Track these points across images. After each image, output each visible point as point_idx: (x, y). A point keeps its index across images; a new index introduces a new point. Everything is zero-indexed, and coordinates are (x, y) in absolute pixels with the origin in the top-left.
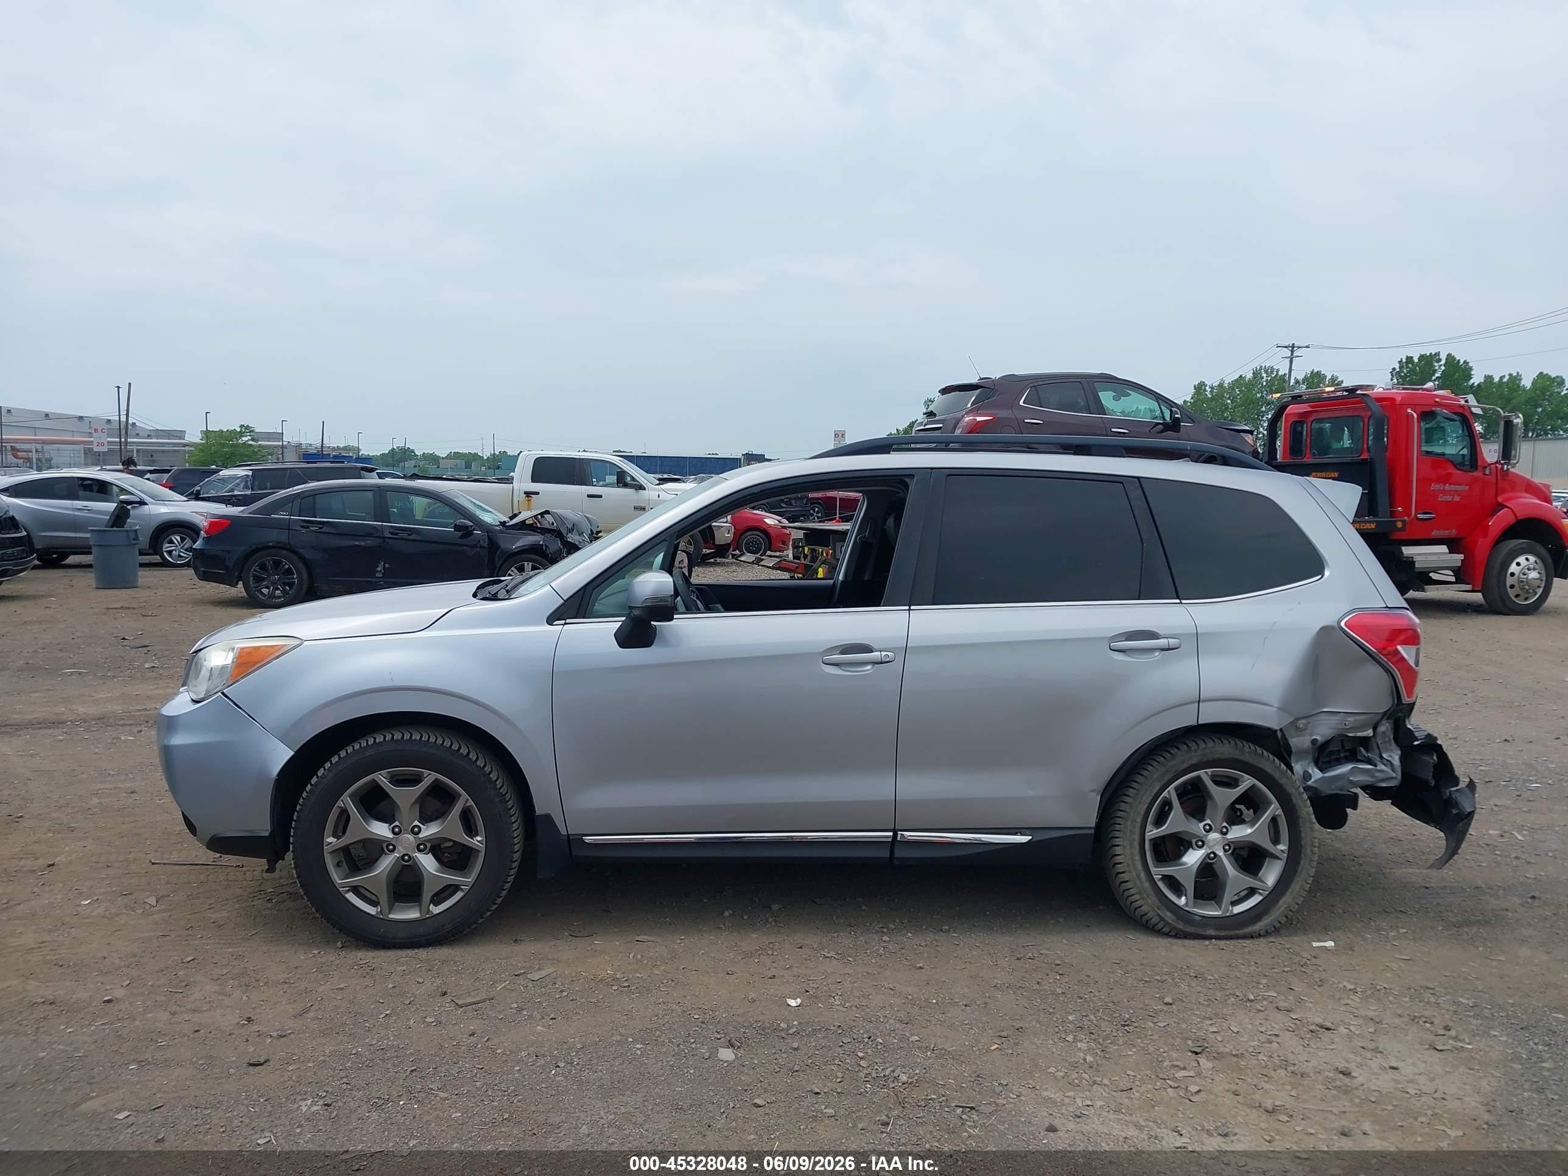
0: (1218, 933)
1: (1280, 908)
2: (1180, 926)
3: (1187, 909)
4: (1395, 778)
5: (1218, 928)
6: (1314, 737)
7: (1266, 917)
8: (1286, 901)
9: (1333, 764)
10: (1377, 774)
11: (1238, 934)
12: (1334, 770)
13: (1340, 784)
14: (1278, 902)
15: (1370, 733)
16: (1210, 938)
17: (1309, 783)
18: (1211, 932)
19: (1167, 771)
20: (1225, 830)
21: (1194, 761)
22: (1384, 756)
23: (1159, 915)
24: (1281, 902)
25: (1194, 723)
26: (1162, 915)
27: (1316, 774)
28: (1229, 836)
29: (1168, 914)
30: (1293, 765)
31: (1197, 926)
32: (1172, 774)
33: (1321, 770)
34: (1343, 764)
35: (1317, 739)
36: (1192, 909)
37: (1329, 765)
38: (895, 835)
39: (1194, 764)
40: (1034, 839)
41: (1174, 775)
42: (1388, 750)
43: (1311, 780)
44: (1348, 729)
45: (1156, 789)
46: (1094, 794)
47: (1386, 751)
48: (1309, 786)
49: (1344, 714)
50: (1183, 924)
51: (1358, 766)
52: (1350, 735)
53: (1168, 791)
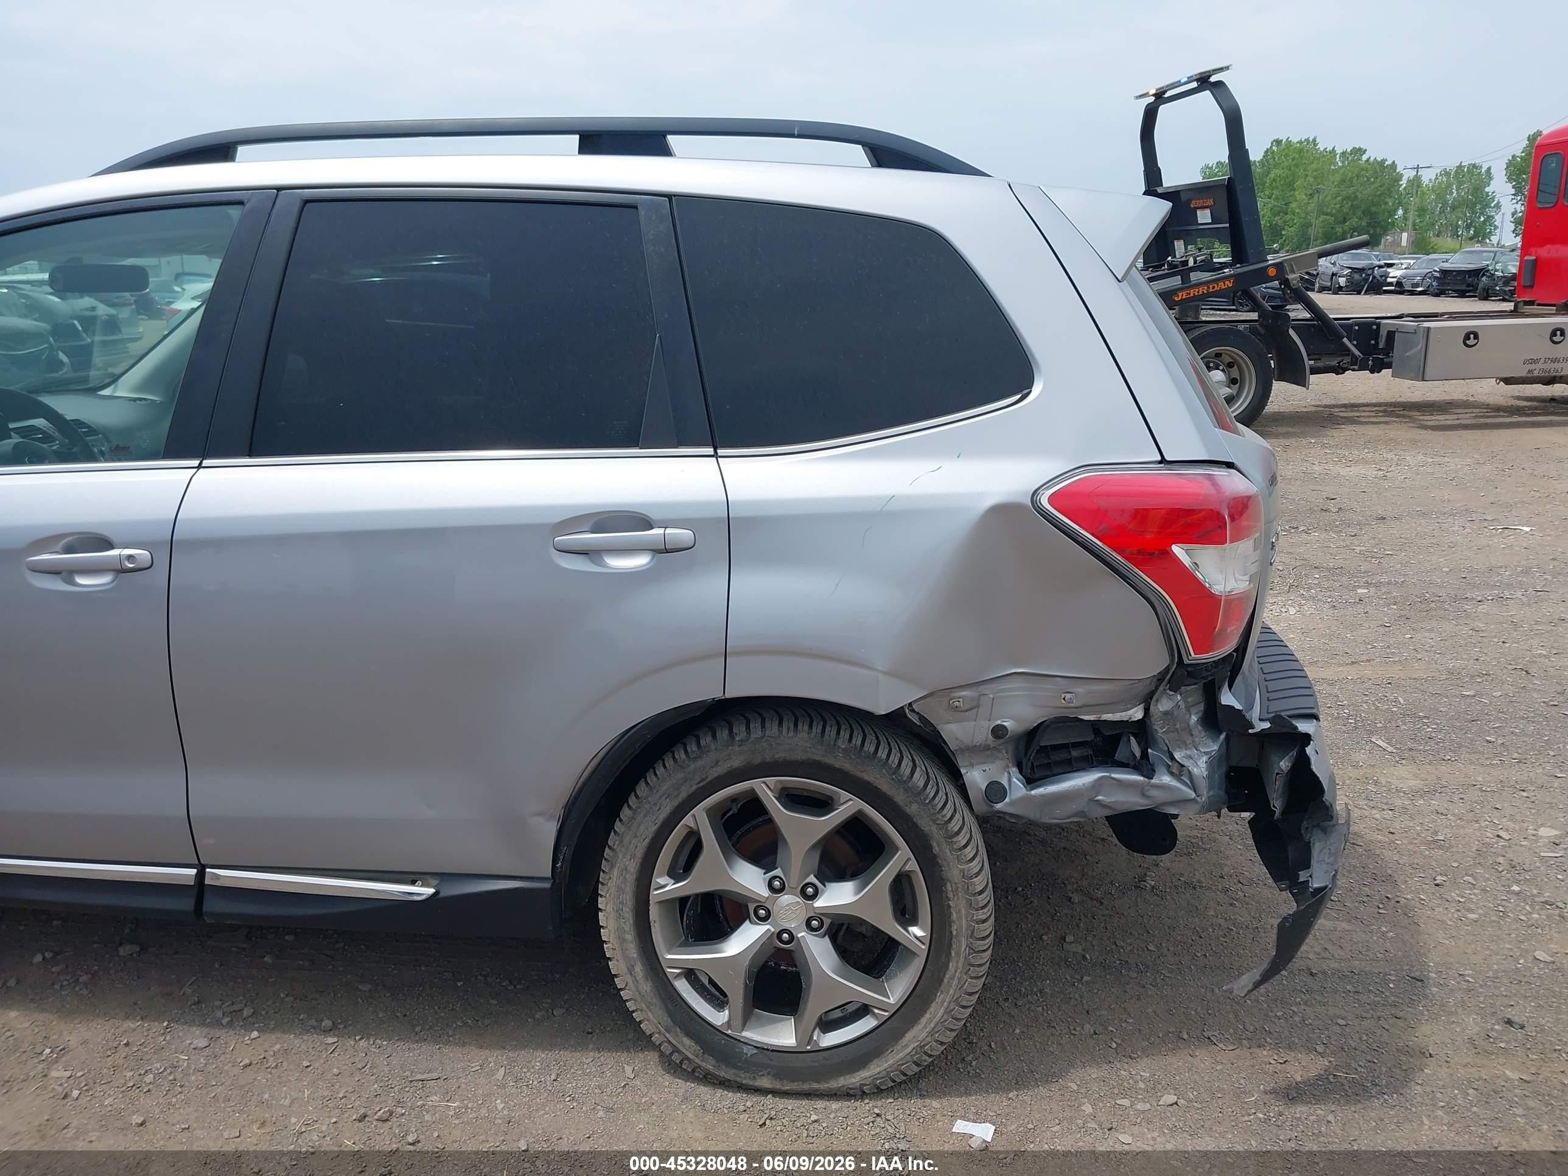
1: (907, 1046)
2: (709, 1064)
3: (729, 1032)
4: (1194, 800)
5: (780, 1074)
6: (999, 722)
7: (875, 1061)
8: (918, 1035)
9: (1056, 770)
10: (1154, 793)
12: (1052, 783)
13: (1074, 807)
14: (903, 1035)
15: (1137, 714)
17: (999, 806)
19: (686, 780)
20: (810, 890)
21: (737, 762)
22: (1177, 755)
23: (669, 1042)
24: (909, 1036)
25: (718, 694)
26: (674, 1042)
27: (1017, 788)
28: (819, 903)
29: (687, 1041)
30: (963, 771)
31: (741, 1069)
32: (695, 787)
33: (1031, 781)
34: (1078, 770)
35: (1004, 727)
36: (744, 1034)
37: (1049, 773)
38: (201, 875)
39: (736, 769)
40: (442, 894)
41: (698, 788)
42: (1184, 745)
43: (1007, 800)
44: (1076, 708)
45: (663, 815)
46: (541, 819)
47: (1180, 748)
48: (999, 812)
49: (1059, 679)
50: (713, 1062)
51: (1113, 775)
52: (1086, 718)
53: (688, 820)
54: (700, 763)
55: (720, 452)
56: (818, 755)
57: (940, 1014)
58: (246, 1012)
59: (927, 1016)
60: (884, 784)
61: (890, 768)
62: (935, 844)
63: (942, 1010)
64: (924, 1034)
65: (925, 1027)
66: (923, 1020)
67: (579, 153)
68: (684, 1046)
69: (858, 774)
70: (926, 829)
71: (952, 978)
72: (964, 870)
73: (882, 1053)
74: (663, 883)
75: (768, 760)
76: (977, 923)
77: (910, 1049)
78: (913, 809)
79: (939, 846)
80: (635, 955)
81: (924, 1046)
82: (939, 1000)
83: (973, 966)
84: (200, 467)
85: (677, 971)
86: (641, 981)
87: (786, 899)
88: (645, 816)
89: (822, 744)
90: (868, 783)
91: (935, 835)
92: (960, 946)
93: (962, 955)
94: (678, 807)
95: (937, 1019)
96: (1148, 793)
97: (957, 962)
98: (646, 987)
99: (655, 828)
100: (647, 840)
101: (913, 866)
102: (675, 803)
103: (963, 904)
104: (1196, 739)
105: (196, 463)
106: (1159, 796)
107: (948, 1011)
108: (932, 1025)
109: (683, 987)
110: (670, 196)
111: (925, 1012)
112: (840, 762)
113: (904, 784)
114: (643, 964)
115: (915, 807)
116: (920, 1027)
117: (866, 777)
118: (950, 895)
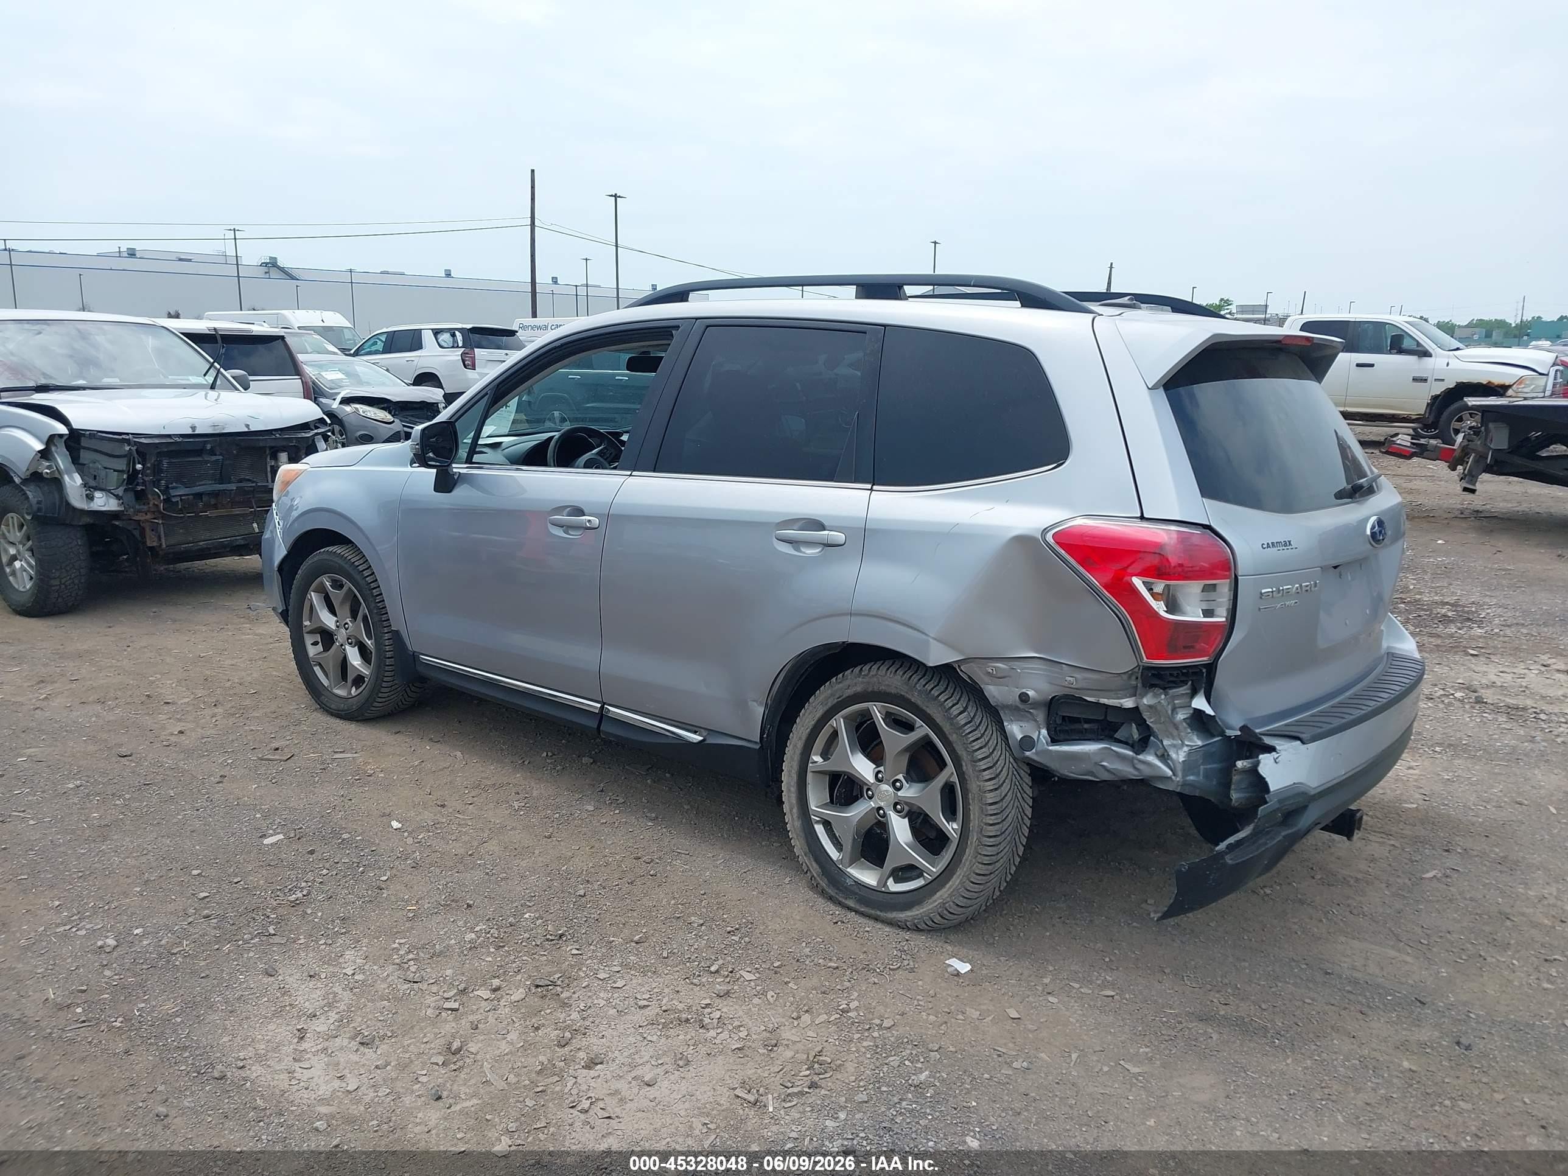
0: (857, 907)
1: (936, 901)
2: (824, 884)
3: (841, 866)
4: (1170, 777)
5: (863, 901)
6: (1024, 690)
7: (917, 907)
10: (1141, 766)
11: (879, 916)
12: (1068, 745)
14: (936, 893)
15: (1129, 703)
16: (850, 909)
17: (1027, 753)
18: (851, 903)
20: (898, 784)
22: (1165, 743)
23: (806, 865)
25: (845, 639)
26: (809, 865)
27: (1043, 743)
28: (902, 794)
30: (1005, 722)
31: (840, 890)
32: (836, 701)
33: (1054, 741)
34: (1089, 740)
35: (1027, 695)
36: (848, 870)
37: (1068, 737)
38: (602, 707)
39: (858, 693)
40: (708, 742)
41: (838, 702)
42: (1171, 736)
43: (1034, 750)
44: (1077, 689)
45: (819, 714)
46: (755, 703)
47: (1168, 737)
48: (1027, 757)
49: (1064, 666)
50: (827, 883)
51: (1113, 748)
52: (1089, 699)
53: (833, 722)
54: (841, 685)
55: (875, 487)
56: (904, 691)
57: (957, 884)
58: (621, 800)
59: (950, 883)
60: (939, 718)
61: (945, 708)
62: (964, 764)
63: (959, 881)
64: (947, 895)
65: (948, 890)
66: (948, 886)
67: (856, 298)
68: (812, 867)
69: (924, 708)
70: (959, 752)
71: (967, 860)
72: (980, 786)
73: (922, 902)
74: (816, 760)
75: (875, 690)
76: (986, 824)
77: (937, 903)
78: (953, 738)
79: (966, 765)
80: (794, 802)
81: (946, 903)
82: (958, 873)
83: (980, 854)
84: (631, 475)
85: (818, 819)
86: (796, 819)
87: (885, 787)
88: (809, 714)
89: (907, 685)
90: (929, 714)
91: (965, 758)
92: (973, 838)
93: (974, 845)
94: (827, 711)
95: (954, 887)
96: (1137, 766)
97: (971, 849)
98: (798, 824)
99: (813, 723)
100: (809, 730)
101: (955, 779)
102: (826, 708)
103: (977, 808)
104: (1182, 734)
105: (629, 473)
106: (1146, 771)
107: (962, 883)
108: (952, 890)
109: (819, 829)
110: (885, 326)
111: (950, 880)
112: (915, 698)
113: (951, 719)
114: (798, 808)
115: (954, 736)
116: (944, 890)
117: (928, 711)
118: (971, 801)
